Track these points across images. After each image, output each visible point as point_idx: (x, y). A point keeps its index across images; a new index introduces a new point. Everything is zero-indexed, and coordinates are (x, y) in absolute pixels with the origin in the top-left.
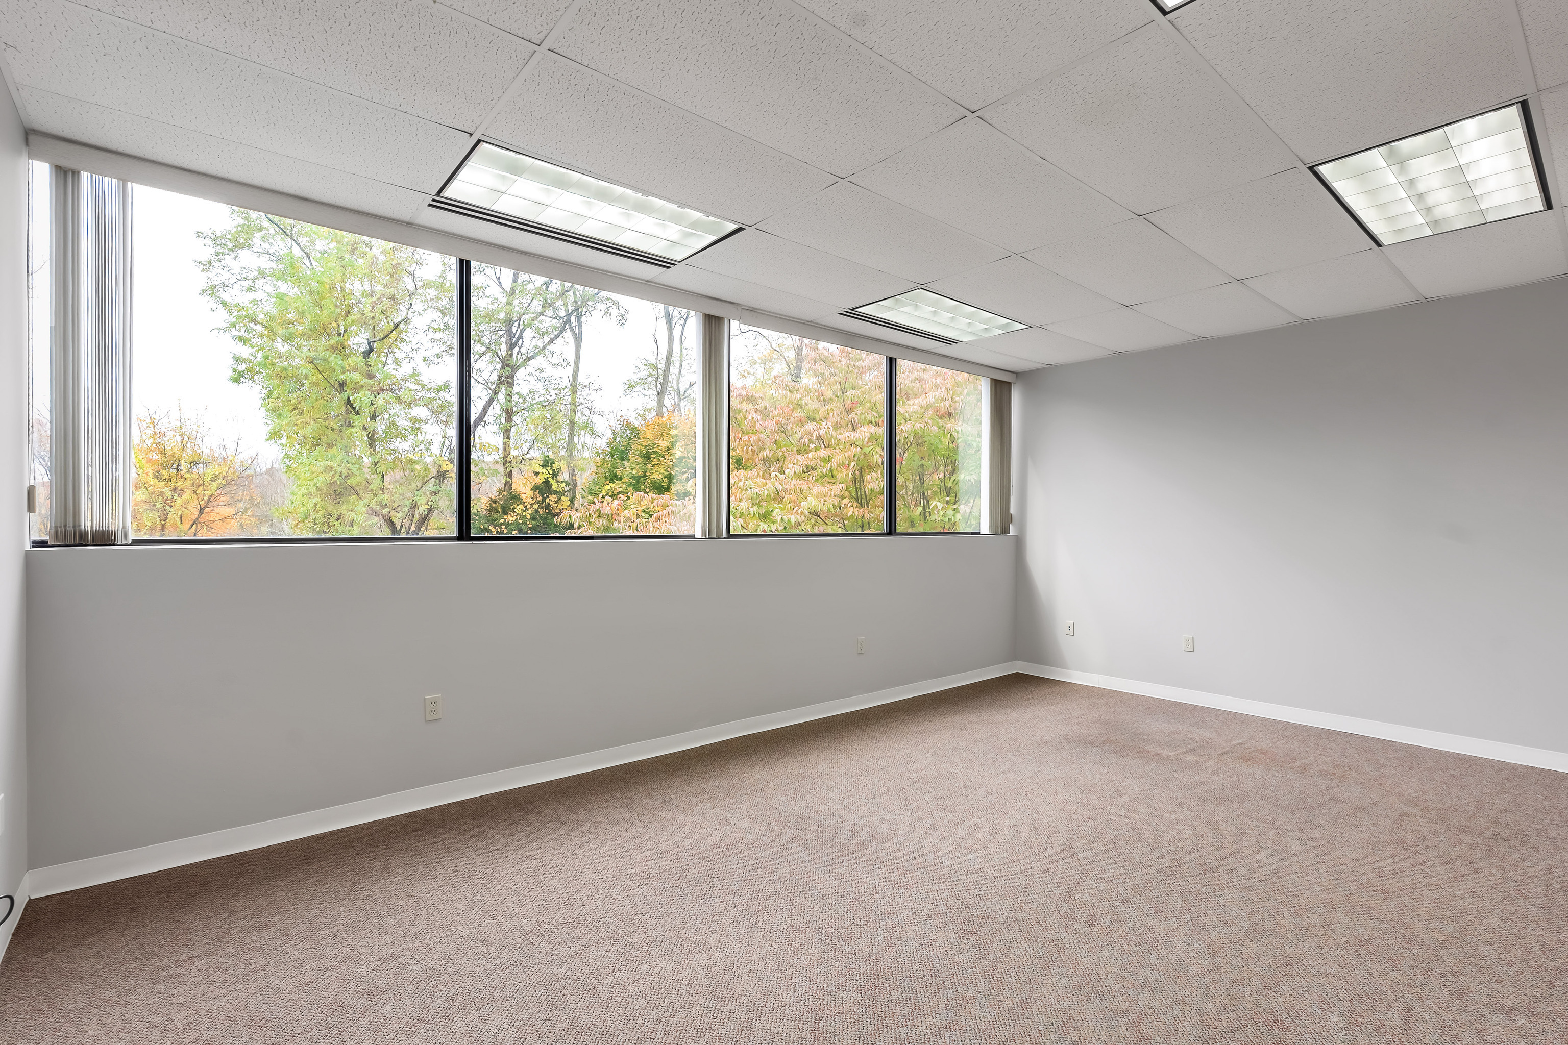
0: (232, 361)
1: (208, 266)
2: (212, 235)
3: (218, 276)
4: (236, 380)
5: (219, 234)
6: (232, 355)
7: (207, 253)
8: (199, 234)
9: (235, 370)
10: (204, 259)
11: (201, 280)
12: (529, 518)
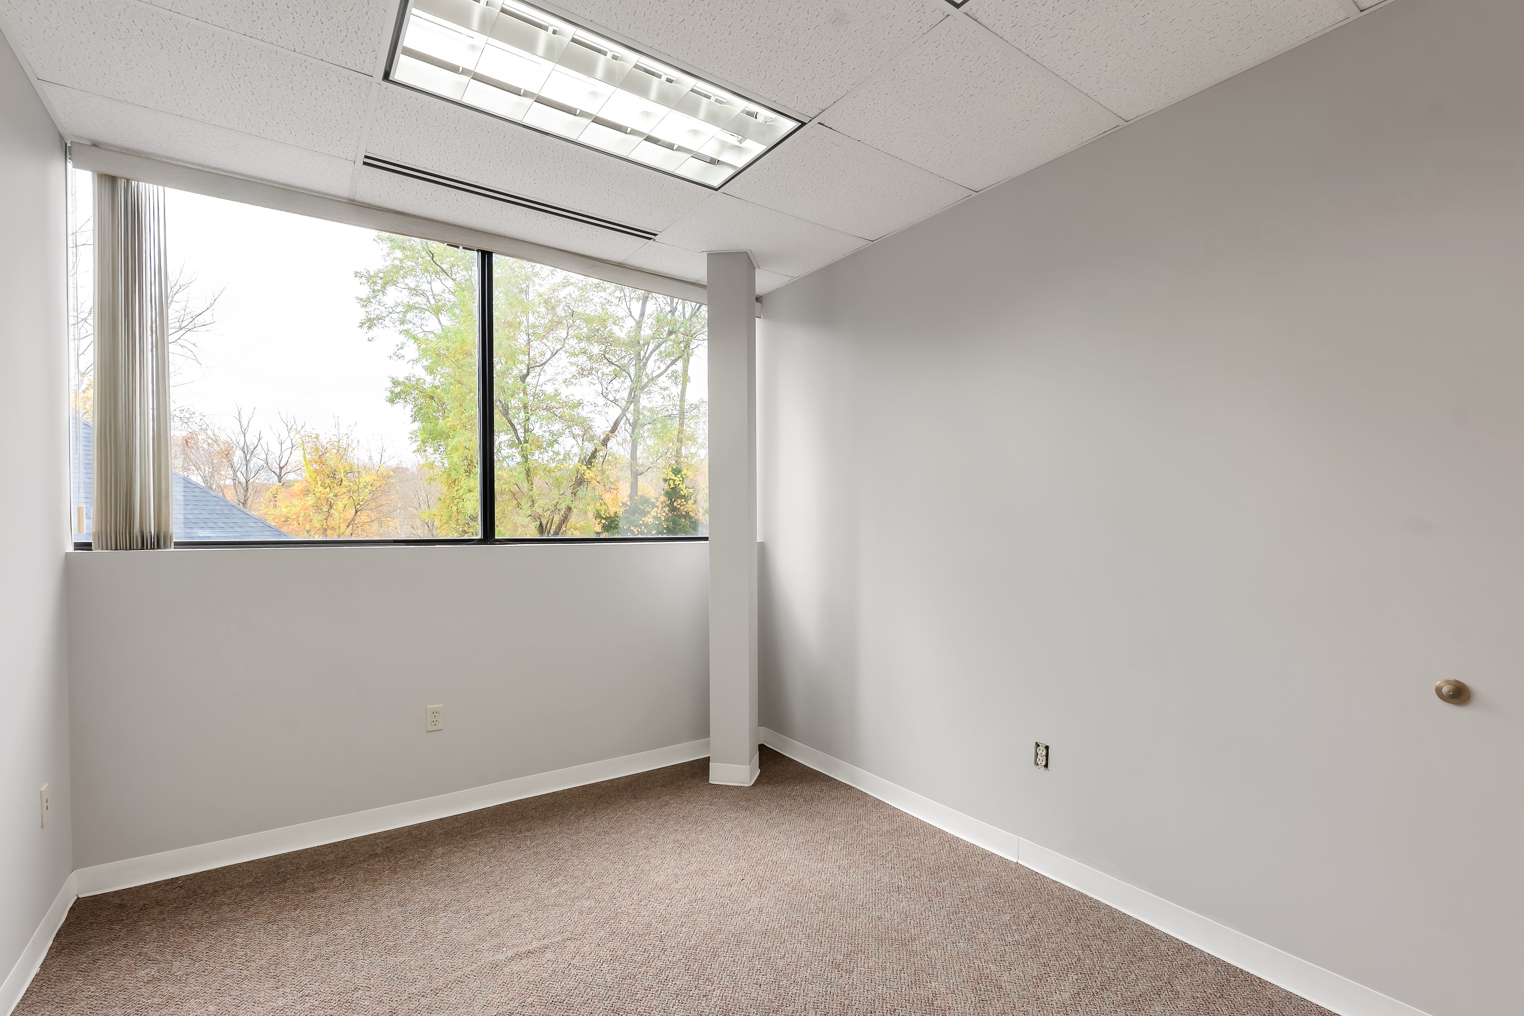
0: (390, 385)
1: (365, 302)
2: (366, 274)
3: (374, 310)
4: (392, 401)
5: (372, 273)
6: (390, 379)
7: (365, 291)
8: (356, 274)
9: (392, 392)
10: (364, 296)
11: (361, 314)
12: (663, 519)
